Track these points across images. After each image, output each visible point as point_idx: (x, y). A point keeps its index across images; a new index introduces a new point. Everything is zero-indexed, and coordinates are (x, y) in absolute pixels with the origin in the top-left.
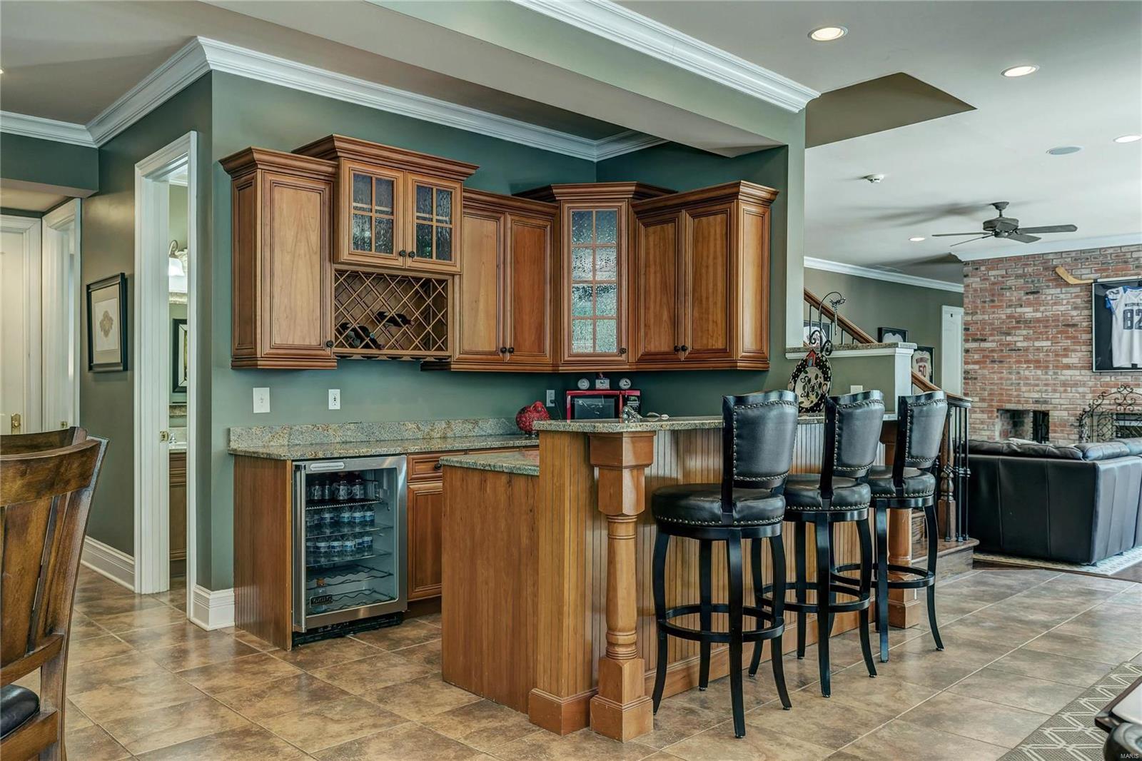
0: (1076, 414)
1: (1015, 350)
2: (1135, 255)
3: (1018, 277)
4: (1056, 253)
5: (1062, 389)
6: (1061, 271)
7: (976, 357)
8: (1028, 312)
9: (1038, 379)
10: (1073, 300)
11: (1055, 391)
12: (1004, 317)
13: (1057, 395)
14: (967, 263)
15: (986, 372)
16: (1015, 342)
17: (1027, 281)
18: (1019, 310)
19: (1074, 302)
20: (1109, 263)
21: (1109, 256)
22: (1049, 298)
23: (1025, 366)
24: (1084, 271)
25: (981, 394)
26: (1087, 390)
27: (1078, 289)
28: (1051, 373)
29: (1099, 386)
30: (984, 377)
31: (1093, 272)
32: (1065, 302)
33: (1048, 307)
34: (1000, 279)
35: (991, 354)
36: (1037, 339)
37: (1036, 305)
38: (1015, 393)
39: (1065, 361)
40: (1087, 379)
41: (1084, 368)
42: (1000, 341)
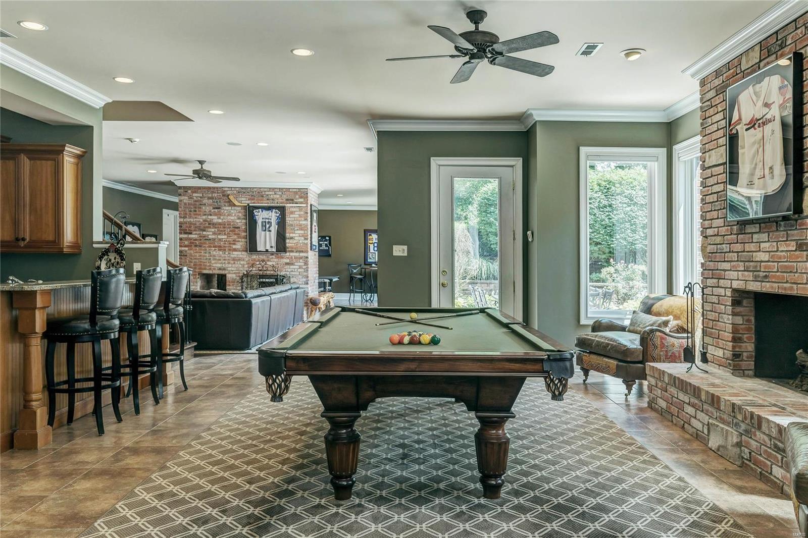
0: (240, 276)
1: (208, 240)
2: (267, 193)
3: (209, 198)
4: (229, 187)
5: (233, 262)
6: (231, 197)
7: (186, 243)
8: (215, 219)
9: (220, 257)
10: (238, 214)
11: (229, 263)
12: (202, 220)
13: (230, 265)
14: (180, 188)
15: (192, 251)
16: (208, 235)
17: (214, 201)
18: (210, 217)
20: (255, 196)
21: (255, 192)
22: (226, 212)
23: (213, 249)
24: (243, 199)
25: (189, 265)
26: (245, 263)
27: (240, 208)
28: (227, 253)
29: (251, 260)
30: (191, 255)
31: (247, 200)
32: (233, 215)
33: (225, 217)
34: (199, 199)
35: (194, 242)
36: (220, 234)
37: (219, 215)
38: (208, 264)
39: (234, 247)
40: (245, 257)
41: (243, 251)
42: (200, 234)
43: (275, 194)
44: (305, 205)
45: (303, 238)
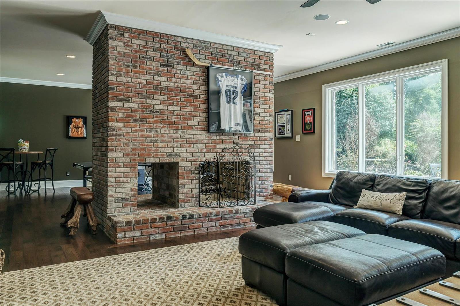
0: (197, 164)
1: (153, 112)
2: (230, 53)
3: (155, 49)
4: (183, 38)
5: (187, 145)
6: (189, 52)
7: (121, 115)
8: (163, 81)
10: (195, 77)
11: (182, 147)
13: (184, 150)
14: (113, 26)
15: (129, 129)
16: (154, 105)
17: (163, 55)
18: (156, 78)
19: (195, 79)
20: (216, 55)
21: (216, 49)
22: (179, 72)
23: (162, 126)
24: (202, 56)
25: (125, 149)
26: (202, 146)
28: (180, 132)
29: (210, 143)
31: (207, 58)
32: (189, 77)
33: (178, 79)
34: (141, 48)
35: (134, 114)
36: (170, 104)
37: (170, 76)
38: (154, 149)
39: (190, 123)
40: (203, 137)
41: (201, 129)
42: (141, 103)
43: (239, 55)
44: (271, 74)
45: (268, 115)
